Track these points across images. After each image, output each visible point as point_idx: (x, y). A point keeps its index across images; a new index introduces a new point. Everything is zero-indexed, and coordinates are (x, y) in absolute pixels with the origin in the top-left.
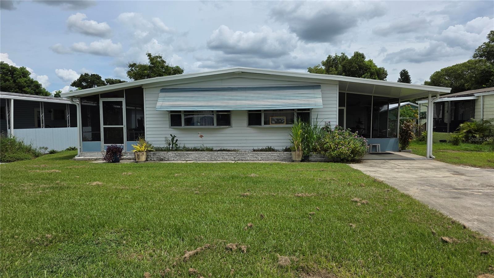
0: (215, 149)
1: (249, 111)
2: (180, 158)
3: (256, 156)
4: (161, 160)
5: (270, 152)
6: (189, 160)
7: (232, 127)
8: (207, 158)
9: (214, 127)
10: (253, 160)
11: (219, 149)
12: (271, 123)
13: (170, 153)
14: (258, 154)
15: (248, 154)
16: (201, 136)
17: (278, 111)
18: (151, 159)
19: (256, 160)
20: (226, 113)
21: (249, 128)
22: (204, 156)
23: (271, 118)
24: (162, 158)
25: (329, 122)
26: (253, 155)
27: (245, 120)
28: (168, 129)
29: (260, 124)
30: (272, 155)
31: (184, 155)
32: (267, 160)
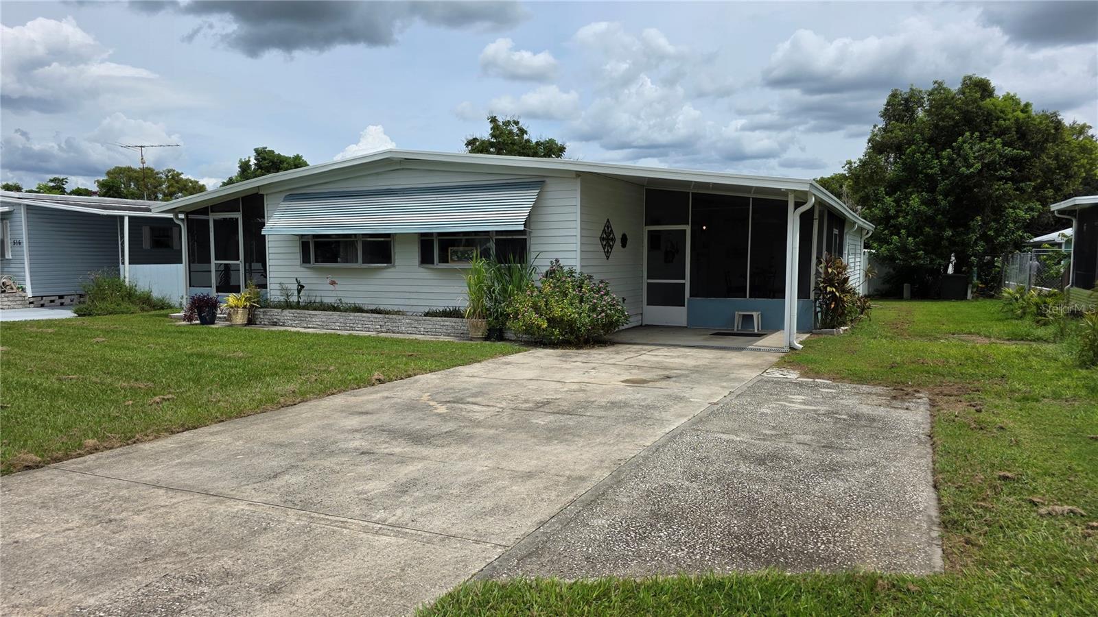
0: (366, 308)
1: (422, 234)
2: (300, 322)
3: (416, 325)
4: (274, 325)
5: (439, 318)
6: (313, 326)
7: (394, 266)
8: (339, 324)
9: (357, 267)
10: (411, 333)
11: (373, 307)
12: (451, 259)
13: (286, 312)
14: (419, 322)
15: (403, 321)
16: (333, 283)
17: (461, 235)
18: (261, 322)
19: (416, 334)
20: (382, 239)
21: (422, 270)
22: (334, 320)
23: (451, 250)
24: (275, 320)
25: (557, 261)
26: (411, 324)
27: (415, 254)
28: (299, 269)
29: (433, 263)
30: (442, 323)
31: (306, 317)
32: (435, 333)
